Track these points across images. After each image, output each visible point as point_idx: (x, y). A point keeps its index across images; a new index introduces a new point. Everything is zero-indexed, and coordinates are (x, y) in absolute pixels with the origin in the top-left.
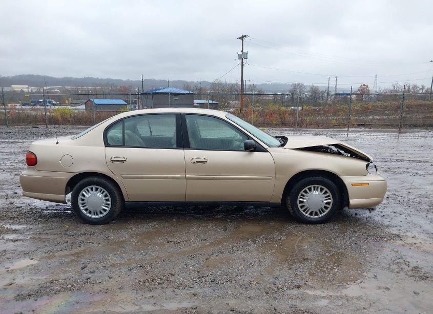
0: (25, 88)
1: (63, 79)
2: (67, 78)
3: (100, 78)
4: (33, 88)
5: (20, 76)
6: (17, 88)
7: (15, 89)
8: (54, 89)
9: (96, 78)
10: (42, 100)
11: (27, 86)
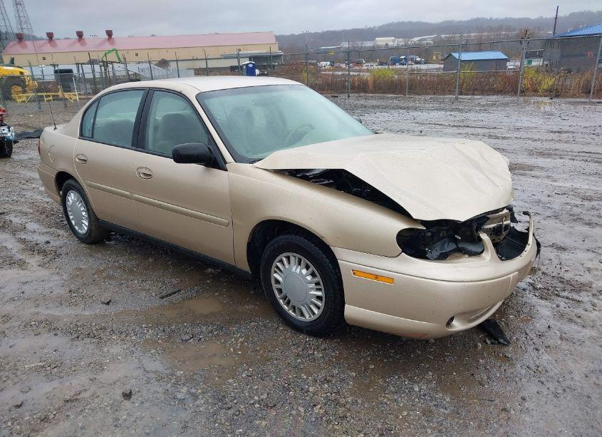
0: (390, 41)
1: (441, 23)
2: (447, 22)
3: (494, 18)
4: (400, 40)
5: (389, 25)
6: (381, 41)
7: (379, 43)
8: (425, 40)
9: (489, 18)
10: (403, 57)
11: (393, 38)
